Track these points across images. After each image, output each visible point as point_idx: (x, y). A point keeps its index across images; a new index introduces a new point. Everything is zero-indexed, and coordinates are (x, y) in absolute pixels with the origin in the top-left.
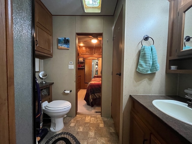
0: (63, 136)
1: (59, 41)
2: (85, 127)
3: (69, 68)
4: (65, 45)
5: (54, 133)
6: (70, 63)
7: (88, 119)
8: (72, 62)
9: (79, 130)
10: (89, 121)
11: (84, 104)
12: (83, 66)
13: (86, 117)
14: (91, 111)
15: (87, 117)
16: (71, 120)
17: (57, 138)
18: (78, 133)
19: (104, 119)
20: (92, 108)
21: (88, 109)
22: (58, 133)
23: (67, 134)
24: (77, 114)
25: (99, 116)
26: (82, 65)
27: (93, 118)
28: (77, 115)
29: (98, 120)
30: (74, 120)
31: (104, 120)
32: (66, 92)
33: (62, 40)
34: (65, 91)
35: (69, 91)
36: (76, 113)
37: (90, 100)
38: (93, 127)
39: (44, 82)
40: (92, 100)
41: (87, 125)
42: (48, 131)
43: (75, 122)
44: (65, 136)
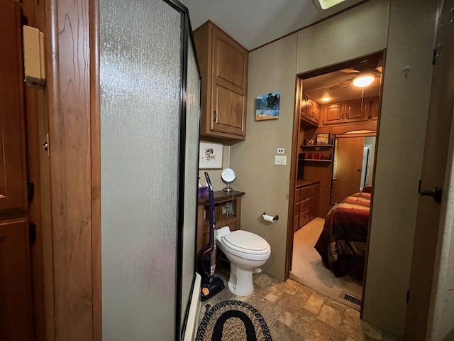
0: (245, 310)
1: (258, 104)
2: (301, 320)
3: (276, 163)
4: (268, 112)
5: (232, 295)
6: (278, 152)
7: (313, 303)
8: (283, 149)
9: (281, 319)
10: (315, 311)
11: (315, 260)
12: (329, 156)
13: (309, 296)
14: (332, 287)
15: (312, 297)
16: (270, 285)
17: (233, 307)
18: (277, 324)
19: (368, 330)
20: (336, 279)
21: (321, 277)
22: (238, 299)
23: (254, 311)
24: (288, 278)
25: (353, 312)
26: (326, 154)
27: (331, 308)
28: (288, 280)
29: (345, 321)
30: (279, 289)
31: (370, 335)
32: (266, 217)
33: (263, 101)
34: (264, 214)
35: (273, 218)
36: (288, 275)
37: (331, 254)
38: (322, 334)
39: (228, 190)
40: (336, 257)
41: (306, 318)
42: (224, 287)
43: (280, 294)
44: (249, 314)
